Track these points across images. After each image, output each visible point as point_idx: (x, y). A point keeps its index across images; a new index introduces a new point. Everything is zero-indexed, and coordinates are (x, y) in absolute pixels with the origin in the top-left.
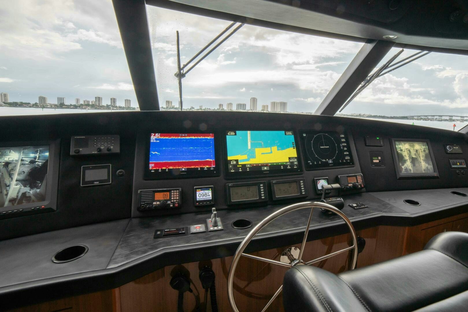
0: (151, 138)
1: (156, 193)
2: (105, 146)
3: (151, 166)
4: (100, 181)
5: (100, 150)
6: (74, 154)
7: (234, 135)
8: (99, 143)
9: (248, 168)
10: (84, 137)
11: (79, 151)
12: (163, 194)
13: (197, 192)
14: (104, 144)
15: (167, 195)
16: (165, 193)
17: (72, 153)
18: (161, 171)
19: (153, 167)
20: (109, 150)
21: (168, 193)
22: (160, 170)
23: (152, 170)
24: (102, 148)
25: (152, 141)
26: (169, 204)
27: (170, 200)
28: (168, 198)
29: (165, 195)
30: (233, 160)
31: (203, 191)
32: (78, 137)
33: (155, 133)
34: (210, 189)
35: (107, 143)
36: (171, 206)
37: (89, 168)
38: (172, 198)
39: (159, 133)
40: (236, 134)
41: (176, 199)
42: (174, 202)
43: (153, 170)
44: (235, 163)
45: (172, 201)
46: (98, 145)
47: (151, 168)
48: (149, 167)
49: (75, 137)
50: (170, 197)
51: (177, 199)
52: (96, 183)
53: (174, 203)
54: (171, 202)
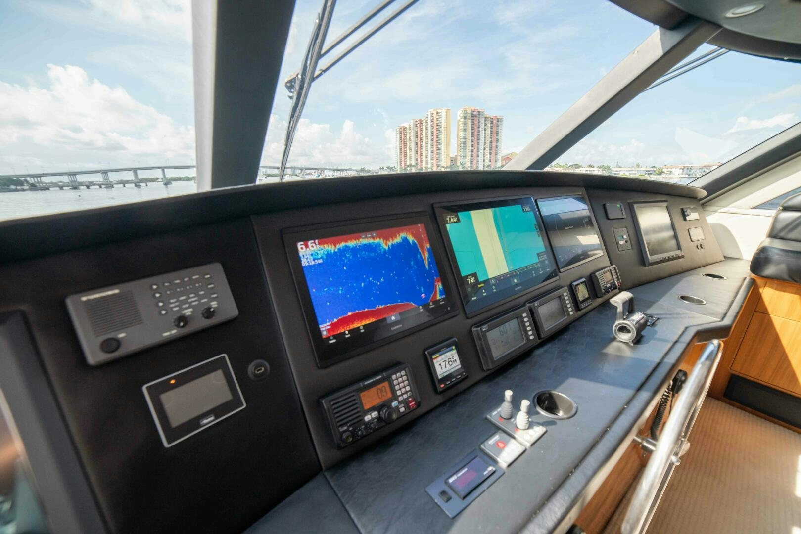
0: (301, 255)
1: (361, 392)
2: (194, 304)
3: (325, 330)
4: (216, 412)
5: (182, 320)
6: (103, 357)
7: (457, 222)
8: (172, 301)
9: (494, 287)
10: (116, 291)
11: (118, 343)
12: (377, 390)
13: (435, 361)
14: (186, 299)
15: (383, 389)
16: (380, 386)
17: (94, 355)
18: (349, 335)
19: (328, 331)
20: (209, 313)
21: (386, 384)
22: (347, 332)
23: (328, 339)
24: (188, 312)
25: (304, 263)
26: (397, 408)
27: (395, 397)
28: (390, 395)
29: (381, 391)
30: (469, 275)
31: (443, 356)
32: (92, 297)
33: (306, 240)
34: (454, 347)
35: (197, 295)
36: (402, 410)
37: (166, 387)
38: (399, 393)
39: (314, 239)
40: (459, 221)
41: (406, 392)
42: (404, 400)
43: (332, 338)
44: (473, 280)
45: (401, 398)
46: (172, 305)
47: (324, 333)
48: (319, 332)
49: (84, 299)
50: (393, 391)
51: (407, 390)
52: (205, 421)
53: (405, 402)
54: (400, 403)
